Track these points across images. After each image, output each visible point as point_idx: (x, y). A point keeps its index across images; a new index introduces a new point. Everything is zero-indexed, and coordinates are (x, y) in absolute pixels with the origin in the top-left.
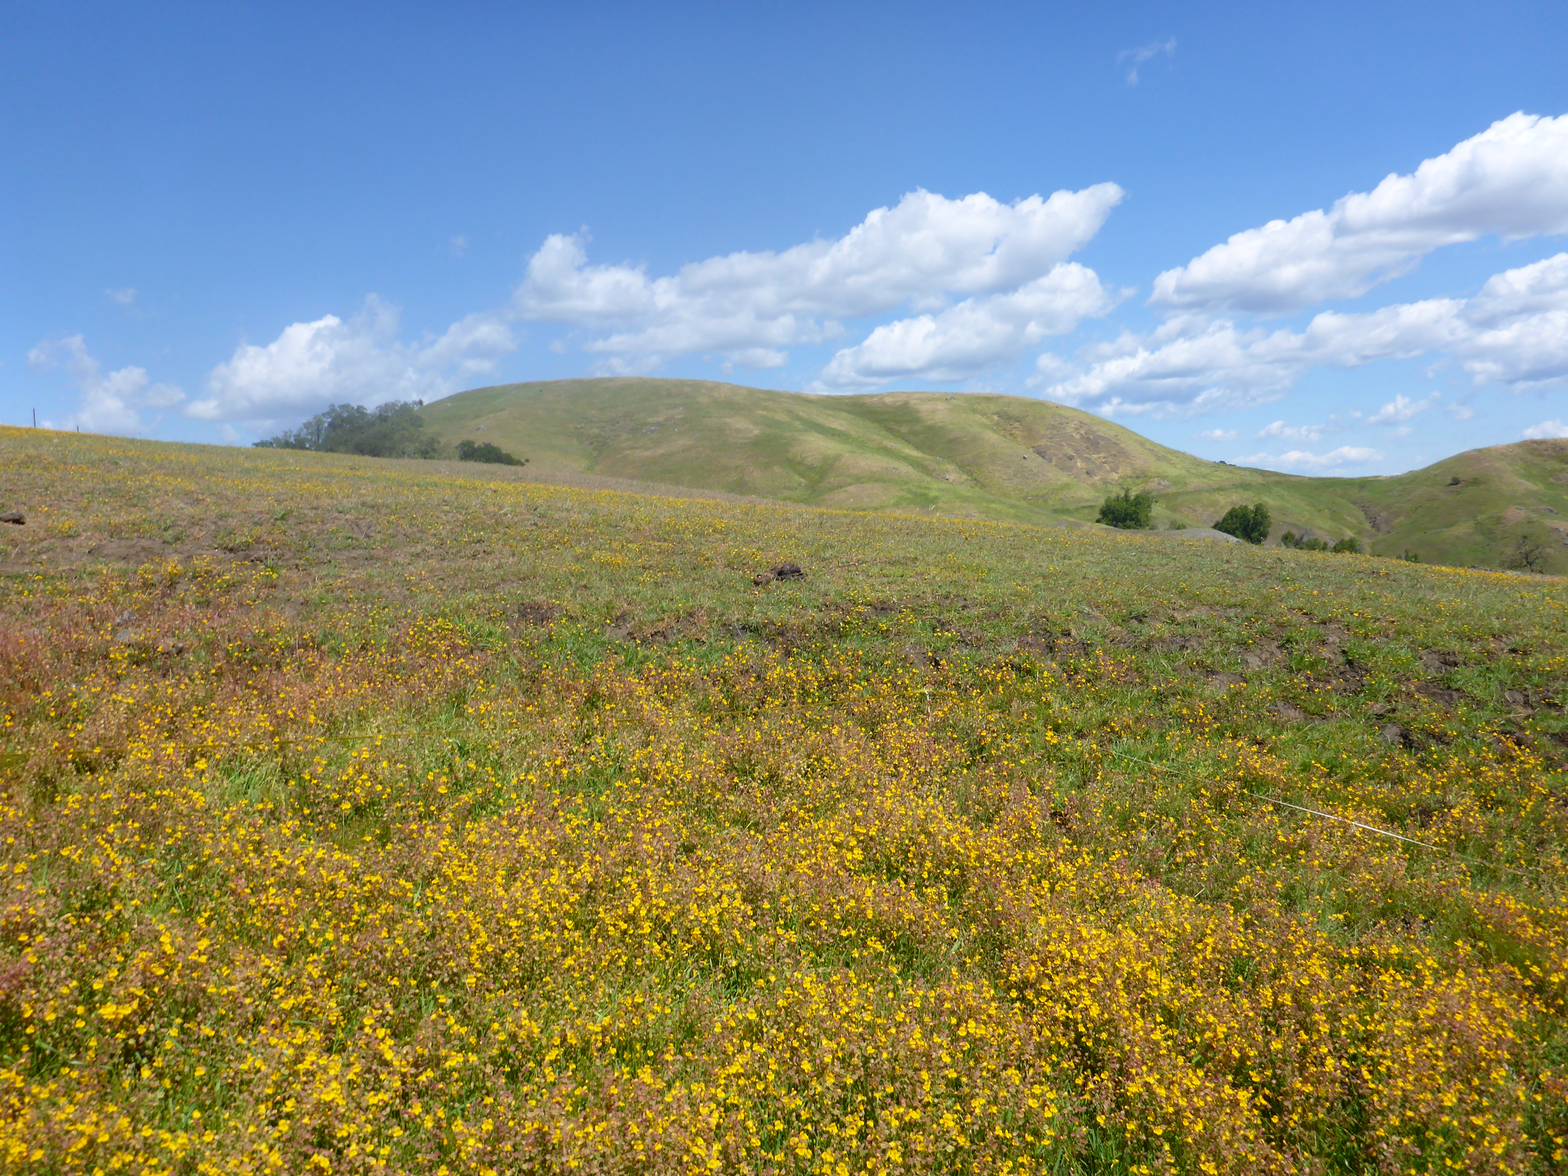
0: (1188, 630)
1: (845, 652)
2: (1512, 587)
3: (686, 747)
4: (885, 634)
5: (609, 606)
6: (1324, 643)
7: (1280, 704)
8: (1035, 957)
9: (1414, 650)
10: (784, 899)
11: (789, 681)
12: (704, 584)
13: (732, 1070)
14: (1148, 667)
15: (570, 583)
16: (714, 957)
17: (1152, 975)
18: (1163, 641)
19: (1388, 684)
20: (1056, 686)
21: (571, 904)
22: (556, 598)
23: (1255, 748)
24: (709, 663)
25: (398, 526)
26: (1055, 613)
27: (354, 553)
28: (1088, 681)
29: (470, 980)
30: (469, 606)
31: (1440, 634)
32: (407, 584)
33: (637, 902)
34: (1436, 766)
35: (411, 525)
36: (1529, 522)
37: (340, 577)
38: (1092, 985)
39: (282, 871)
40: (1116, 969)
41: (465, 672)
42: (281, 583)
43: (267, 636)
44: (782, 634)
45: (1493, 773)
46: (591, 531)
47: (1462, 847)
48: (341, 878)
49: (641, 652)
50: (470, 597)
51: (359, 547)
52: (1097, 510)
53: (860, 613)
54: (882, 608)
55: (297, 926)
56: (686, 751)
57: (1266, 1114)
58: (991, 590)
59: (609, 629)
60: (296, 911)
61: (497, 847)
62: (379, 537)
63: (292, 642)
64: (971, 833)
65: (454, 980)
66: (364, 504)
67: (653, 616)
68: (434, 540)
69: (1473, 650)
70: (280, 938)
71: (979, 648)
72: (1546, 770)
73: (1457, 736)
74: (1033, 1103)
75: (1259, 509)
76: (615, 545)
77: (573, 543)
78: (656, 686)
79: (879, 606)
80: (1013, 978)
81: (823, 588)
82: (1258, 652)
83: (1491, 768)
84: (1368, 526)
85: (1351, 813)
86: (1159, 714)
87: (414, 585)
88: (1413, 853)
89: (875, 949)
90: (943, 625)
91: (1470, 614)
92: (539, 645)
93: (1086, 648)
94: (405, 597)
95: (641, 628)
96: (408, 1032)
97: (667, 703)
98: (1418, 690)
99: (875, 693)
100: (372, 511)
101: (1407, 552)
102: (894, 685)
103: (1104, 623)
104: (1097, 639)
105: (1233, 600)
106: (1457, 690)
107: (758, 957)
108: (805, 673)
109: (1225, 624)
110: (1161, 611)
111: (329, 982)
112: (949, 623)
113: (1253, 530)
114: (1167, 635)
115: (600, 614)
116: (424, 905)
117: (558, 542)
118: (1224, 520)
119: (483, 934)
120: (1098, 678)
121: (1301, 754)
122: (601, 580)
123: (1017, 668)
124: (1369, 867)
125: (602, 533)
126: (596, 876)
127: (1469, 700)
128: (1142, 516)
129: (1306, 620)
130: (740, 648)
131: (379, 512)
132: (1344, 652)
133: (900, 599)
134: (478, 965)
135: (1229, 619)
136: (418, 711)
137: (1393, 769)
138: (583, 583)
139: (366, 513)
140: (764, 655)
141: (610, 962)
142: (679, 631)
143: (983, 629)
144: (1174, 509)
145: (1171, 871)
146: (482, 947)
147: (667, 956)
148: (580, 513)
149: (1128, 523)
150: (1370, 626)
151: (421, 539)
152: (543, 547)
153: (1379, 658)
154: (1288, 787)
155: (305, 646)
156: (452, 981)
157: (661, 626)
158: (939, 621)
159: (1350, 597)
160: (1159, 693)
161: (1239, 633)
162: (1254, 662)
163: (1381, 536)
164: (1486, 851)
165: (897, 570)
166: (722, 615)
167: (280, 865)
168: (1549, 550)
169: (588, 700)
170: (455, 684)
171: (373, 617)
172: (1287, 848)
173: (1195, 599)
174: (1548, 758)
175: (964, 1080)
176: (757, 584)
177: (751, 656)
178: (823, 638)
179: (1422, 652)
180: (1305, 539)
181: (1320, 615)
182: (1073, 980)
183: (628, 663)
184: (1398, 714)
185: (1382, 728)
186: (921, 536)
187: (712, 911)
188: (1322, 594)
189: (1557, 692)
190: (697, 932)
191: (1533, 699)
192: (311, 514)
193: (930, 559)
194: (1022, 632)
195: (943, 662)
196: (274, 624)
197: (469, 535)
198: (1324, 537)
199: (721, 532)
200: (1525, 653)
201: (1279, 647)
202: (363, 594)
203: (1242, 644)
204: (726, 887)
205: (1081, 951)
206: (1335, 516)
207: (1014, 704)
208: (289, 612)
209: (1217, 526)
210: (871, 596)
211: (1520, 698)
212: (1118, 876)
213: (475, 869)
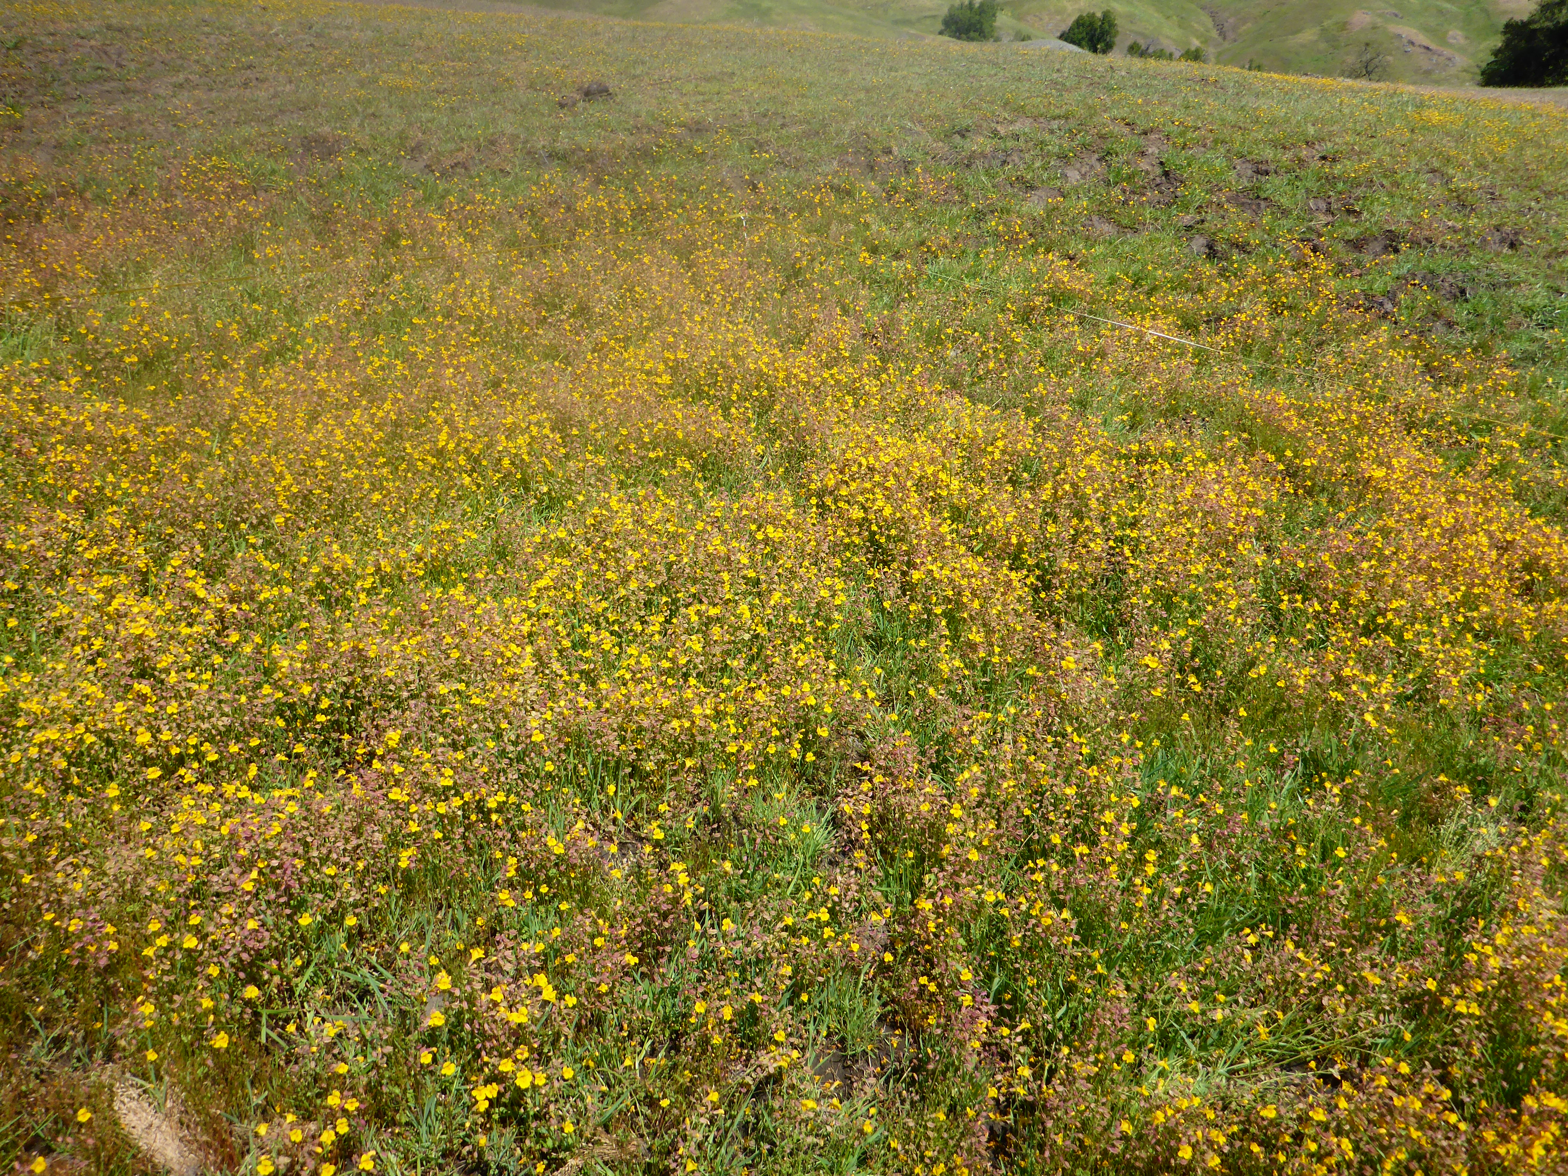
0: (1010, 144)
1: (658, 178)
2: (1335, 93)
3: (492, 283)
4: (701, 157)
5: (402, 136)
6: (1143, 154)
7: (1095, 218)
8: (834, 466)
9: (1229, 159)
10: (593, 426)
11: (601, 210)
12: (505, 108)
13: (541, 583)
14: (968, 185)
15: (356, 111)
16: (525, 483)
17: (942, 476)
18: (985, 157)
19: (1200, 195)
20: (876, 207)
21: (376, 442)
22: (343, 129)
23: (1065, 263)
24: (515, 195)
25: (153, 51)
26: (876, 129)
27: (107, 87)
28: (907, 200)
29: (278, 520)
30: (246, 141)
31: (1256, 142)
32: (172, 118)
33: (443, 437)
34: (1235, 275)
35: (169, 51)
36: (1374, 28)
37: (93, 114)
38: (887, 489)
39: (69, 428)
40: (909, 472)
41: (248, 215)
42: (26, 123)
43: (20, 184)
44: (591, 161)
45: (1287, 280)
46: (376, 51)
47: (1247, 350)
48: (132, 431)
49: (441, 186)
50: (246, 131)
51: (111, 79)
52: (940, 20)
53: (673, 136)
54: (698, 129)
55: (92, 480)
56: (492, 288)
57: (1036, 591)
58: (810, 107)
59: (404, 162)
60: (89, 467)
61: (295, 392)
62: (133, 66)
63: (50, 190)
64: (780, 355)
65: (263, 522)
66: (109, 27)
67: (451, 146)
68: (197, 68)
69: (1286, 157)
70: (75, 492)
71: (797, 169)
72: (1336, 275)
73: (1259, 245)
74: (825, 593)
75: (1106, 15)
76: (404, 67)
77: (357, 66)
78: (459, 221)
79: (694, 127)
80: (813, 486)
81: (633, 108)
82: (1078, 165)
83: (1286, 275)
84: (1214, 34)
85: (1148, 323)
86: (977, 232)
87: (180, 120)
88: (1202, 358)
89: (683, 468)
90: (761, 146)
91: (1288, 121)
92: (329, 182)
93: (906, 166)
94: (172, 134)
95: (439, 160)
96: (222, 573)
97: (472, 239)
98: (1228, 201)
99: (690, 221)
100: (120, 36)
101: (1251, 61)
102: (711, 211)
103: (927, 139)
104: (918, 156)
105: (1057, 112)
106: (1265, 199)
107: (569, 481)
108: (617, 202)
109: (1047, 137)
110: (985, 125)
111: (133, 531)
112: (768, 143)
113: (1099, 41)
114: (988, 149)
115: (393, 145)
116: (224, 452)
117: (340, 65)
118: (1071, 29)
119: (288, 477)
120: (918, 197)
121: (1110, 269)
122: (391, 106)
123: (836, 189)
124: (1158, 371)
125: (388, 53)
126: (400, 413)
127: (1275, 209)
128: (986, 26)
129: (1127, 130)
130: (547, 177)
131: (128, 36)
132: (1162, 163)
133: (716, 119)
134: (285, 506)
135: (1052, 132)
136: (202, 260)
137: (1195, 280)
138: (370, 111)
139: (113, 38)
140: (573, 184)
141: (422, 495)
142: (481, 162)
143: (802, 149)
144: (1020, 18)
145: (973, 384)
146: (287, 489)
147: (479, 486)
148: (361, 31)
149: (972, 34)
150: (1189, 135)
151: (181, 66)
152: (323, 72)
153: (1195, 168)
154: (1093, 300)
155: (65, 194)
156: (261, 523)
157: (461, 156)
158: (757, 142)
159: (1174, 106)
160: (978, 211)
161: (1061, 146)
162: (1074, 176)
163: (1226, 45)
164: (1269, 354)
165: (714, 87)
166: (527, 142)
167: (64, 423)
168: (1389, 58)
169: (387, 239)
170: (239, 229)
171: (138, 159)
172: (1082, 356)
173: (1020, 111)
174: (1340, 264)
175: (762, 577)
176: (562, 106)
177: (559, 186)
178: (636, 164)
179: (1237, 162)
180: (1151, 50)
181: (1142, 125)
182: (868, 485)
183: (427, 199)
184: (1206, 225)
185: (1190, 239)
186: (741, 49)
187: (521, 441)
188: (1147, 102)
189: (1357, 199)
190: (506, 462)
191: (1334, 206)
192: (49, 41)
193: (748, 74)
194: (842, 150)
195: (761, 185)
196: (26, 171)
197: (238, 60)
198: (1168, 45)
199: (521, 49)
200: (1334, 160)
201: (1099, 160)
202: (124, 133)
203: (1063, 157)
204: (534, 418)
205: (877, 458)
206: (1183, 23)
207: (833, 228)
208: (41, 156)
209: (1064, 37)
210: (685, 116)
211: (1323, 206)
212: (919, 389)
213: (274, 414)
